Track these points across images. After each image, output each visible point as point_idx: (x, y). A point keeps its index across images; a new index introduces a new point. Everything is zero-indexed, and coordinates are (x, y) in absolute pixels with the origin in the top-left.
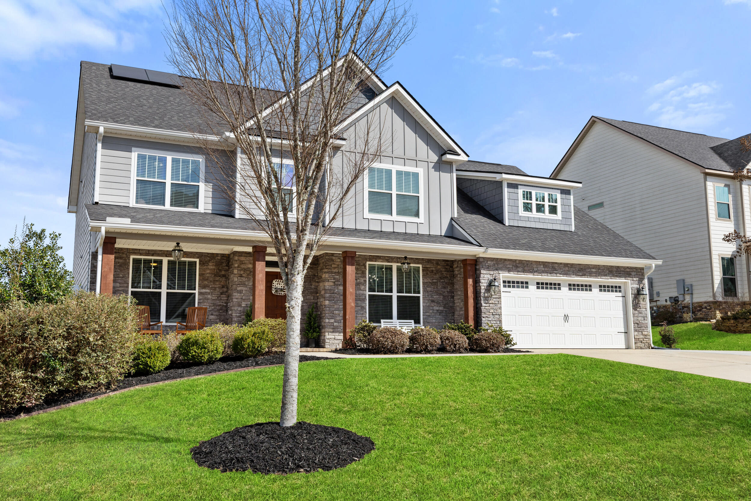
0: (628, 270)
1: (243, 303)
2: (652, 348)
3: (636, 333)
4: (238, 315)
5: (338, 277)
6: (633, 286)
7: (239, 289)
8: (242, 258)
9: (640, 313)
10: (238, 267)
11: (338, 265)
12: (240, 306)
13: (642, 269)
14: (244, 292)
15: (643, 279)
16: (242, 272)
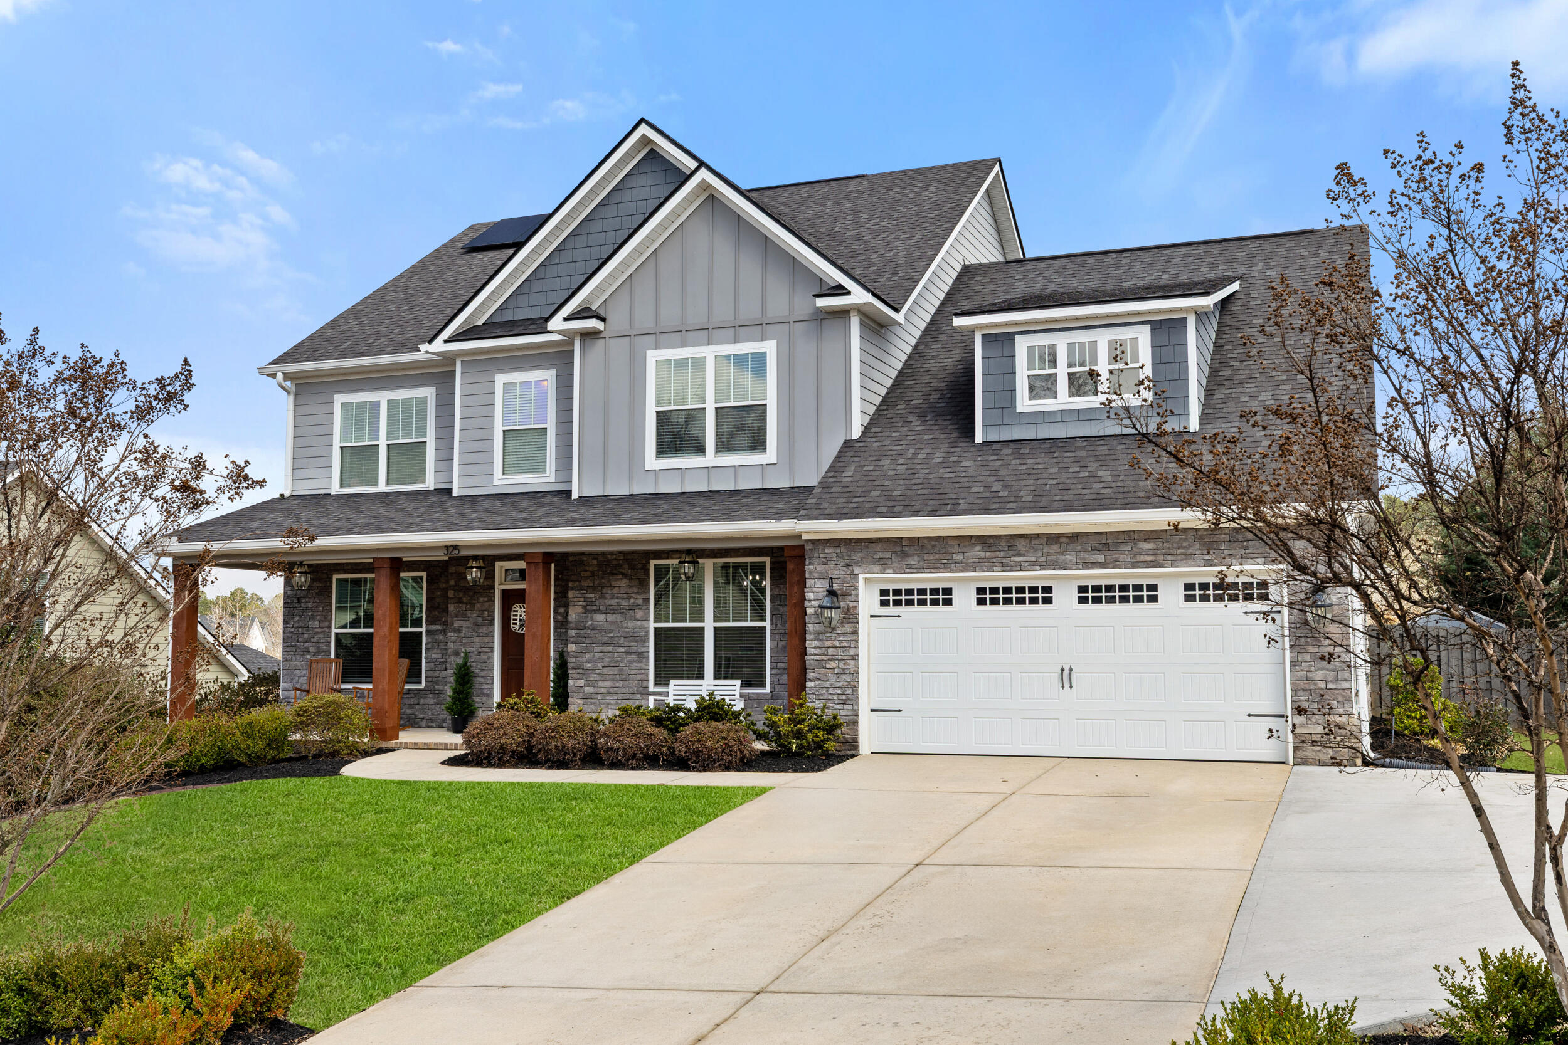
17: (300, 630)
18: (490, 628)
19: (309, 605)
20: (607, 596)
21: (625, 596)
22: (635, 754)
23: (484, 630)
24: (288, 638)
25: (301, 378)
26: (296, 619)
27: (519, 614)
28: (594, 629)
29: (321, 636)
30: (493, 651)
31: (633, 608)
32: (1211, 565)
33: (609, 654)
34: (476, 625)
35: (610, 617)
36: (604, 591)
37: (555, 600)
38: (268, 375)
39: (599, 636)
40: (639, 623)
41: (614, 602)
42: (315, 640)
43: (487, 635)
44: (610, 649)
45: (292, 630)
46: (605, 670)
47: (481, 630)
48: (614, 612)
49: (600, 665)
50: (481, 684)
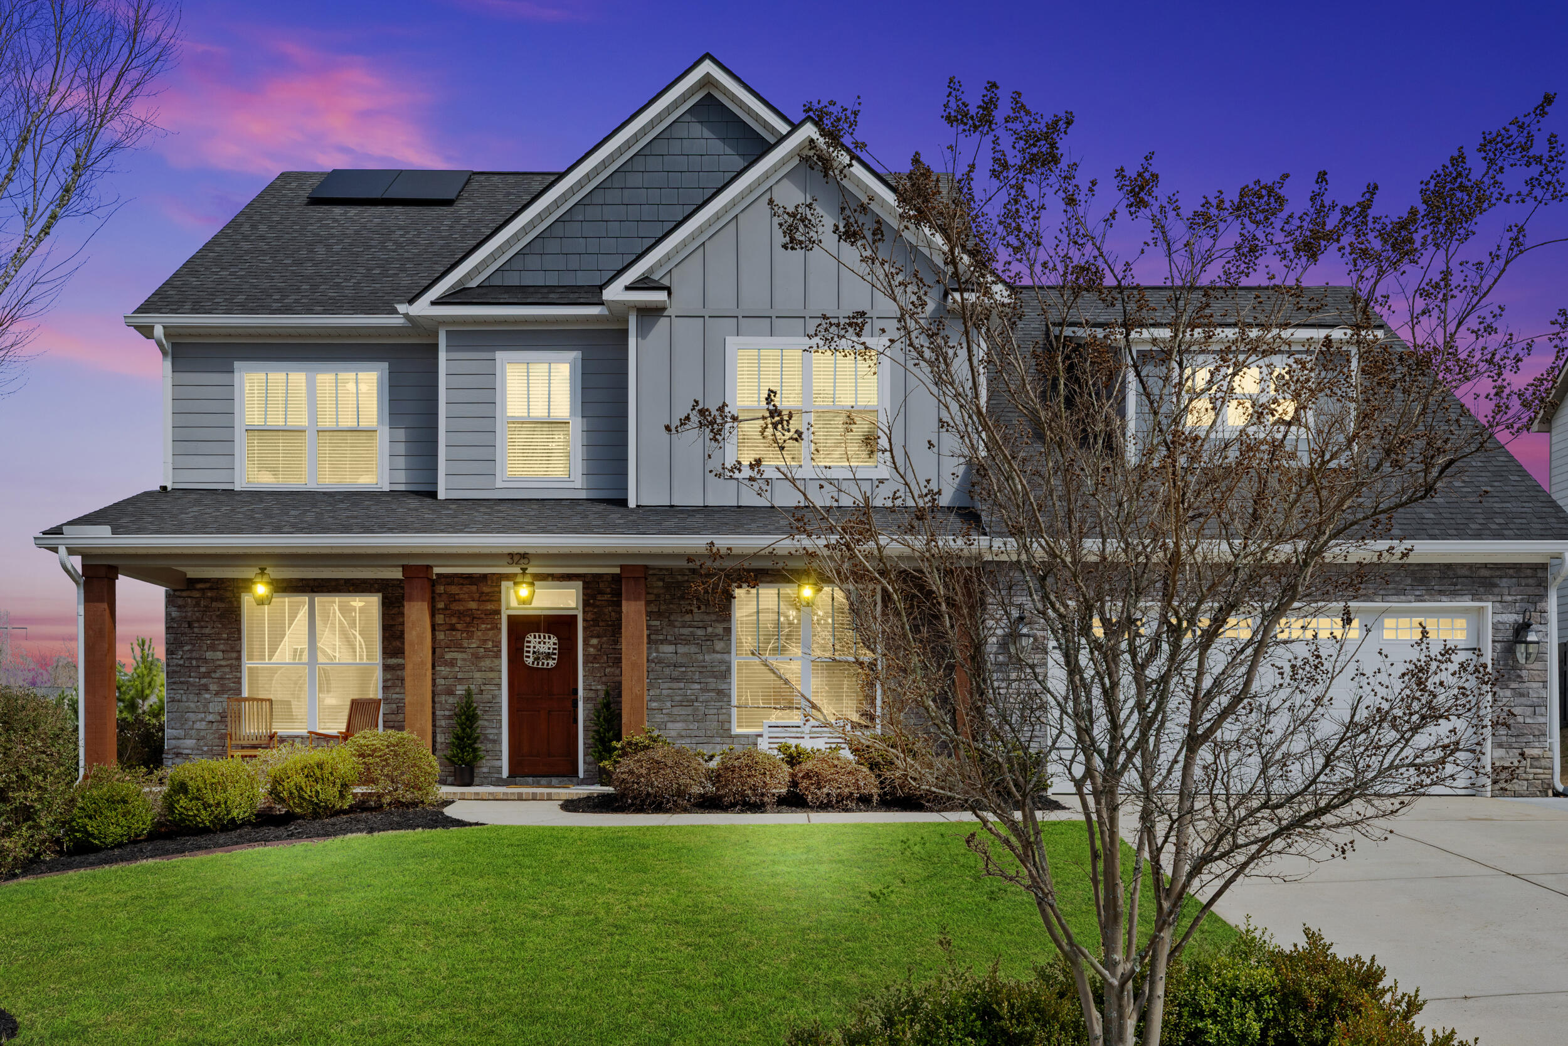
0: (1484, 573)
1: (459, 687)
2: (1557, 794)
3: (1501, 752)
4: (447, 713)
5: (658, 623)
6: (1499, 618)
7: (448, 656)
8: (454, 589)
9: (1522, 695)
10: (446, 609)
11: (658, 596)
12: (450, 693)
13: (1544, 567)
14: (459, 663)
15: (1543, 597)
16: (454, 621)
17: (194, 663)
18: (496, 661)
19: (207, 631)
20: (676, 623)
21: (701, 624)
22: (852, 794)
23: (487, 663)
24: (174, 672)
25: (180, 335)
26: (186, 648)
27: (532, 645)
28: (660, 662)
29: (227, 670)
30: (500, 689)
31: (710, 638)
32: (1422, 601)
33: (680, 692)
34: (476, 657)
35: (682, 649)
36: (672, 618)
37: (585, 628)
38: (136, 327)
39: (667, 671)
40: (719, 656)
41: (686, 631)
42: (218, 675)
43: (492, 670)
44: (682, 685)
45: (181, 662)
46: (676, 710)
47: (482, 664)
48: (687, 642)
49: (669, 704)
50: (485, 728)
